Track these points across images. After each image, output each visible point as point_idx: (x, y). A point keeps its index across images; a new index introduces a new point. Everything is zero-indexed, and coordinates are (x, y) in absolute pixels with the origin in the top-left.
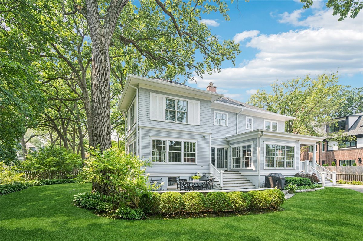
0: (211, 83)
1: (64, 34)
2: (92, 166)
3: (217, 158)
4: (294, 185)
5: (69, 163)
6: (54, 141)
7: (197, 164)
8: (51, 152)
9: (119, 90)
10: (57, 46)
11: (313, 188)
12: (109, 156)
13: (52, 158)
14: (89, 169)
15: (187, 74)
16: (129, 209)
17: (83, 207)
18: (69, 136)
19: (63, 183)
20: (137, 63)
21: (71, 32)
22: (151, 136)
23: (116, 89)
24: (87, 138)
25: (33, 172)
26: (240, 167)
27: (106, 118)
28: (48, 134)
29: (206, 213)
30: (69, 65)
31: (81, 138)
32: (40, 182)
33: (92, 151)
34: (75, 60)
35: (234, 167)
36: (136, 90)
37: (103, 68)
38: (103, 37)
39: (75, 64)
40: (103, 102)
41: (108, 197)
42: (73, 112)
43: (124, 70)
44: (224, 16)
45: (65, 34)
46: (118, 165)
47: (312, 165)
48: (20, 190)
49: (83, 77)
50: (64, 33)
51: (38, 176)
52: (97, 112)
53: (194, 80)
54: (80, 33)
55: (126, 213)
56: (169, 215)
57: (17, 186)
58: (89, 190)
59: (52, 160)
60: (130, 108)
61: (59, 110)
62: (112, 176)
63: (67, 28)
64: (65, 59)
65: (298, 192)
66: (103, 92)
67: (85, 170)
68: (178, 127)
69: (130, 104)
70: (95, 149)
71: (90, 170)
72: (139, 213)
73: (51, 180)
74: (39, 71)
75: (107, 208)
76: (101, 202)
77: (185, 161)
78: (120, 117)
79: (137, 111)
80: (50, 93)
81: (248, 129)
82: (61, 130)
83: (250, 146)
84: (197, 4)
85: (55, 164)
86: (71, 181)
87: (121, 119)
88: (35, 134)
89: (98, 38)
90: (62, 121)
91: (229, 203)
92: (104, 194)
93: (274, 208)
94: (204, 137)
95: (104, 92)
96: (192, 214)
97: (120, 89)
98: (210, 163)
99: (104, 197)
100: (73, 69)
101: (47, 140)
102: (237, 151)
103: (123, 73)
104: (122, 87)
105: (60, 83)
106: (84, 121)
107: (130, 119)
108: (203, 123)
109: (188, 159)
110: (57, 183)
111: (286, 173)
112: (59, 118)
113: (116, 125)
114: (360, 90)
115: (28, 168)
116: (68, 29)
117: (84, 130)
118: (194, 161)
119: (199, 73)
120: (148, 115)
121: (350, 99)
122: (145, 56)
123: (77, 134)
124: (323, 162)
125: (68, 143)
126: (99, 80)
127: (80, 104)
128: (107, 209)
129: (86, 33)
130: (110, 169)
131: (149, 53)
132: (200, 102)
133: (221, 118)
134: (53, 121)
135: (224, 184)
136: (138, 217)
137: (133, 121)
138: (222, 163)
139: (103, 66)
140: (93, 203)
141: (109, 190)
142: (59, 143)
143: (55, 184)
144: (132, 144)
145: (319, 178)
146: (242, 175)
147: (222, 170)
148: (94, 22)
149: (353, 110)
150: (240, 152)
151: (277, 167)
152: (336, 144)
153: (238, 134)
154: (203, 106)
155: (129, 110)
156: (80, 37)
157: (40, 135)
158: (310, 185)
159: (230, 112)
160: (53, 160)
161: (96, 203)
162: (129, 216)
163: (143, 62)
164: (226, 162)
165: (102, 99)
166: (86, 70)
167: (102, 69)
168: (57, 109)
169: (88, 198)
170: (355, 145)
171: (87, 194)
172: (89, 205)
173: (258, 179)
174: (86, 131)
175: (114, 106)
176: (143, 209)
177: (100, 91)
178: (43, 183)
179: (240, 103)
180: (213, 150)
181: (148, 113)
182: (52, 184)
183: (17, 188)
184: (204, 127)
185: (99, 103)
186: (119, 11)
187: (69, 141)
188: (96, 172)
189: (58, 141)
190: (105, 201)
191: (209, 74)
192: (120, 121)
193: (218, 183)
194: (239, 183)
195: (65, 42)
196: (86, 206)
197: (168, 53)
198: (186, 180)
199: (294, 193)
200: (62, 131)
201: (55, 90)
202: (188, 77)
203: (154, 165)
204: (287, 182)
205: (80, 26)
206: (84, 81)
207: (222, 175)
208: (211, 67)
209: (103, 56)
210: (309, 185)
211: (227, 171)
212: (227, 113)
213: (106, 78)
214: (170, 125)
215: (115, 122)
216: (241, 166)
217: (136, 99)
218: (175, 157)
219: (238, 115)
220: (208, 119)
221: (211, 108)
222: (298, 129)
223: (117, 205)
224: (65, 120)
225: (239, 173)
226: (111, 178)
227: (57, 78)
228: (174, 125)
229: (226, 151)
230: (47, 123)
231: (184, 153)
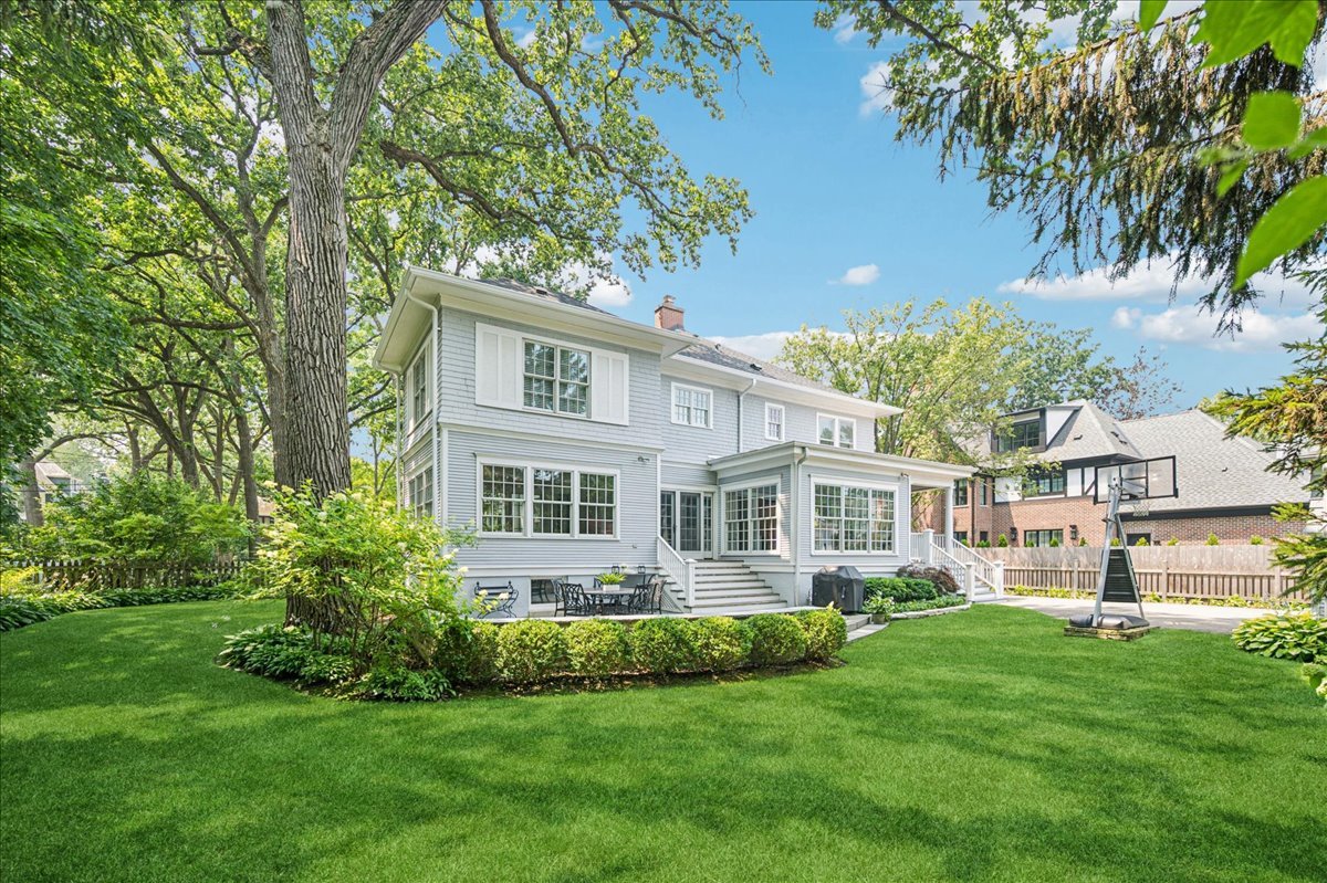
0: (667, 297)
1: (188, 111)
2: (286, 545)
3: (682, 520)
4: (885, 599)
5: (203, 532)
6: (146, 457)
7: (619, 538)
8: (137, 496)
9: (379, 300)
10: (163, 146)
11: (938, 607)
12: (341, 516)
13: (141, 516)
14: (276, 553)
15: (599, 267)
16: (401, 670)
17: (257, 672)
18: (200, 443)
19: (182, 600)
20: (439, 221)
21: (213, 105)
22: (481, 455)
23: (369, 298)
24: (265, 453)
25: (69, 564)
26: (746, 549)
27: (335, 398)
28: (122, 433)
29: (629, 677)
30: (206, 214)
31: (245, 452)
32: (96, 597)
33: (287, 499)
34: (229, 198)
35: (730, 549)
36: (430, 313)
37: (324, 242)
38: (326, 150)
39: (230, 212)
40: (324, 348)
41: (337, 639)
42: (219, 363)
43: (394, 239)
44: (706, 105)
45: (191, 111)
46: (368, 542)
47: (943, 544)
48: (23, 624)
49: (256, 254)
50: (188, 106)
51: (91, 576)
52: (306, 379)
53: (618, 283)
54: (244, 112)
55: (395, 684)
56: (524, 684)
57: (15, 610)
58: (274, 619)
59: (141, 522)
60: (413, 363)
61: (166, 355)
62: (351, 573)
63: (199, 92)
64: (191, 193)
65: (897, 619)
66: (325, 317)
67: (265, 556)
68: (561, 430)
69: (414, 352)
70: (297, 492)
71: (282, 557)
72: (434, 682)
73: (136, 591)
74: (97, 225)
75: (334, 673)
76: (314, 656)
77: (583, 531)
78: (381, 385)
79: (435, 378)
80: (136, 296)
81: (770, 439)
82: (171, 423)
83: (774, 488)
84: (624, 64)
85: (151, 535)
86: (209, 594)
87: (385, 394)
88: (72, 432)
89: (309, 153)
90: (177, 391)
91: (693, 649)
92: (326, 631)
93: (820, 660)
94: (641, 459)
95: (329, 317)
96: (591, 682)
97: (383, 298)
98: (659, 535)
99: (326, 639)
100: (220, 227)
101: (118, 452)
102: (738, 500)
103: (393, 248)
104: (390, 291)
105: (169, 265)
106: (256, 394)
107: (412, 399)
108: (637, 419)
109: (592, 524)
110: (160, 599)
111: (870, 566)
112: (167, 383)
113: (368, 411)
114: (1080, 336)
115: (51, 549)
116: (204, 96)
117: (254, 422)
118: (610, 532)
119: (635, 264)
120: (470, 389)
121: (1053, 360)
122: (466, 203)
123: (229, 434)
124: (984, 535)
125: (198, 465)
126: (312, 280)
127: (244, 338)
128: (336, 676)
129: (269, 113)
130: (344, 553)
131: (476, 197)
132: (627, 356)
133: (693, 406)
134: (143, 390)
135: (697, 598)
136: (430, 693)
137: (423, 406)
138: (695, 538)
139: (326, 238)
140: (287, 657)
141: (339, 618)
142: (166, 466)
143: (152, 603)
144: (420, 478)
145: (958, 580)
146: (752, 573)
147: (691, 557)
148: (296, 102)
149: (1062, 391)
150: (746, 506)
151: (846, 548)
152: (1012, 487)
153: (741, 451)
154: (637, 369)
155: (411, 369)
156: (246, 124)
157: (92, 436)
158: (933, 598)
159: (720, 388)
160: (145, 522)
161: (297, 659)
162: (402, 692)
163: (456, 220)
164: (708, 535)
165: (321, 339)
166: (266, 232)
167: (322, 248)
168: (156, 348)
169: (274, 644)
170: (1061, 489)
171: (269, 630)
172: (277, 663)
173: (794, 583)
174: (263, 429)
175: (361, 348)
176: (445, 671)
177: (314, 315)
178: (108, 599)
179: (750, 363)
180: (667, 498)
181: (469, 383)
182: (141, 603)
183: (13, 617)
184: (642, 430)
185: (311, 349)
186: (377, 76)
187: (201, 459)
188: (304, 562)
189: (161, 459)
190: (327, 651)
191: (666, 268)
192: (380, 396)
193: (681, 595)
194: (741, 596)
195: (190, 137)
196: (265, 666)
197: (541, 197)
198: (580, 585)
199: (886, 621)
200: (176, 423)
201: (155, 289)
202: (601, 276)
203: (485, 541)
204: (869, 591)
205: (245, 89)
206: (258, 267)
207: (692, 572)
208: (672, 252)
209: (324, 207)
210: (927, 599)
211: (711, 560)
212: (711, 391)
213: (334, 275)
214: (537, 421)
215: (367, 399)
216: (750, 545)
217: (432, 341)
218: (553, 519)
219: (741, 398)
220: (655, 407)
221: (662, 375)
222: (913, 443)
223: (365, 660)
224: (188, 392)
225: (744, 567)
226: (346, 579)
227: (163, 253)
228: (548, 423)
229: (708, 502)
230: (121, 397)
231: (581, 506)
